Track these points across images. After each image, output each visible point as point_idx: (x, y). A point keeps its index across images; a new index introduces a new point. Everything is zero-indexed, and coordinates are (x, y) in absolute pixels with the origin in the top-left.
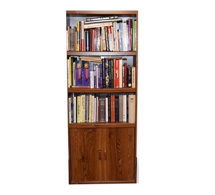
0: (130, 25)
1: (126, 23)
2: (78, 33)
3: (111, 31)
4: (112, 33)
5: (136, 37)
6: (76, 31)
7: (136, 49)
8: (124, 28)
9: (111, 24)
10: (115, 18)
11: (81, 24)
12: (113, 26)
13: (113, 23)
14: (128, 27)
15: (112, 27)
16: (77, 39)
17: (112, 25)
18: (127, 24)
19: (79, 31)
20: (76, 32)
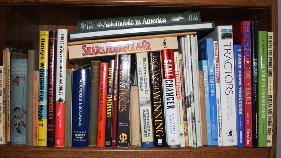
0: (249, 45)
1: (231, 41)
2: (42, 75)
3: (173, 67)
4: (178, 76)
5: (271, 92)
6: (37, 69)
7: (270, 138)
8: (223, 59)
9: (172, 43)
10: (190, 19)
11: (56, 41)
12: (180, 50)
13: (179, 38)
14: (243, 53)
15: (176, 54)
16: (41, 99)
17: (177, 47)
18: (235, 44)
19: (46, 67)
20: (37, 73)
